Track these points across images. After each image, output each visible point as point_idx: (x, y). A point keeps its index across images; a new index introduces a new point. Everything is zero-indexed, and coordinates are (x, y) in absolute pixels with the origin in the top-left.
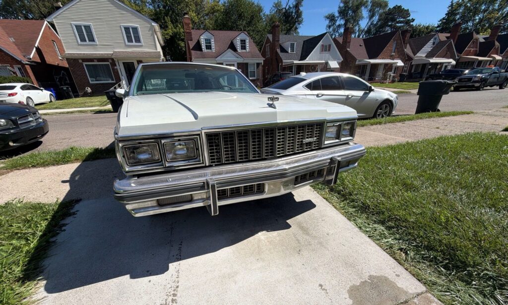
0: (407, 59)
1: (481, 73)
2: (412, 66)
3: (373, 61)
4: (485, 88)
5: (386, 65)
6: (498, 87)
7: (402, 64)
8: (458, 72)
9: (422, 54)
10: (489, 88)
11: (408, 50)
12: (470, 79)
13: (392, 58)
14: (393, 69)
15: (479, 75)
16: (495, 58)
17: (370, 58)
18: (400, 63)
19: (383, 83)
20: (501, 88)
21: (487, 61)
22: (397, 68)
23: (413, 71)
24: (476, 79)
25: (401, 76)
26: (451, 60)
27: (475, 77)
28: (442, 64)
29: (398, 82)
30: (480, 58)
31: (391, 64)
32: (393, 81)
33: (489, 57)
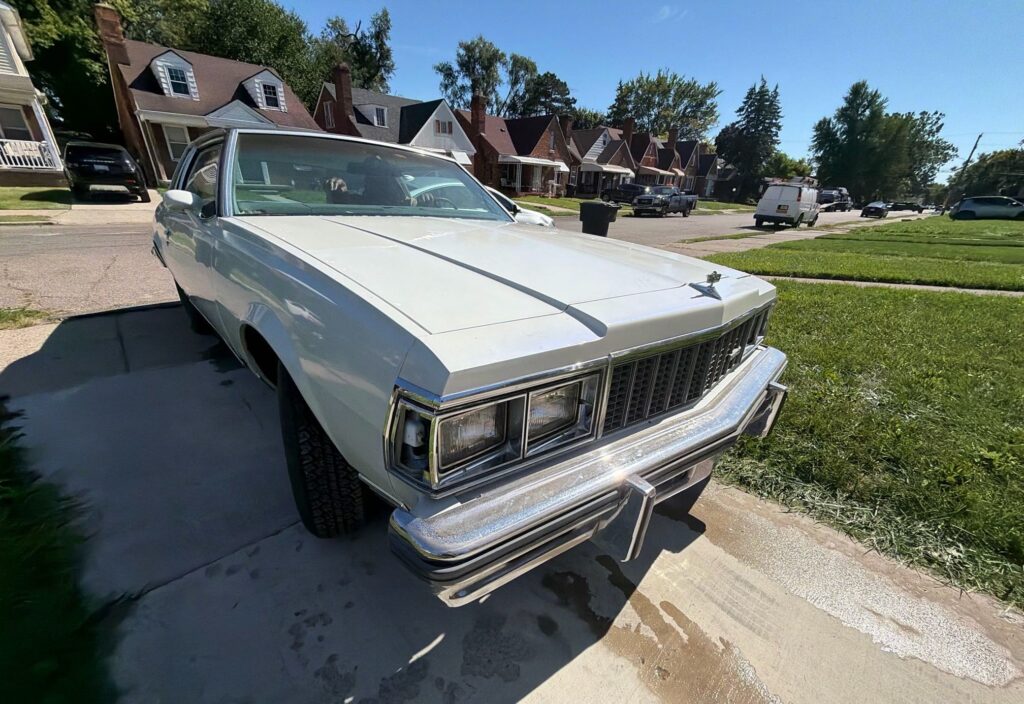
0: (573, 162)
1: (661, 193)
2: (581, 173)
3: (524, 160)
4: (669, 215)
5: (545, 168)
6: (681, 215)
7: (568, 170)
8: (637, 188)
9: (591, 157)
10: (672, 214)
11: (572, 148)
12: (650, 201)
13: (551, 157)
14: (556, 176)
15: (659, 196)
16: (676, 173)
17: (519, 155)
18: (564, 168)
19: (544, 197)
20: (685, 216)
21: (669, 176)
22: (561, 174)
23: (583, 182)
24: (657, 202)
25: (568, 187)
26: (628, 171)
27: (655, 198)
28: (619, 174)
29: (566, 196)
30: (662, 172)
31: (552, 168)
32: (558, 196)
33: (671, 171)
